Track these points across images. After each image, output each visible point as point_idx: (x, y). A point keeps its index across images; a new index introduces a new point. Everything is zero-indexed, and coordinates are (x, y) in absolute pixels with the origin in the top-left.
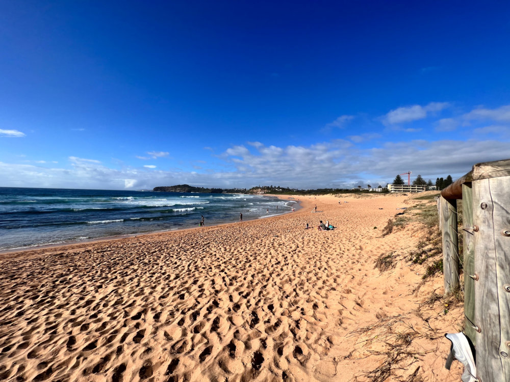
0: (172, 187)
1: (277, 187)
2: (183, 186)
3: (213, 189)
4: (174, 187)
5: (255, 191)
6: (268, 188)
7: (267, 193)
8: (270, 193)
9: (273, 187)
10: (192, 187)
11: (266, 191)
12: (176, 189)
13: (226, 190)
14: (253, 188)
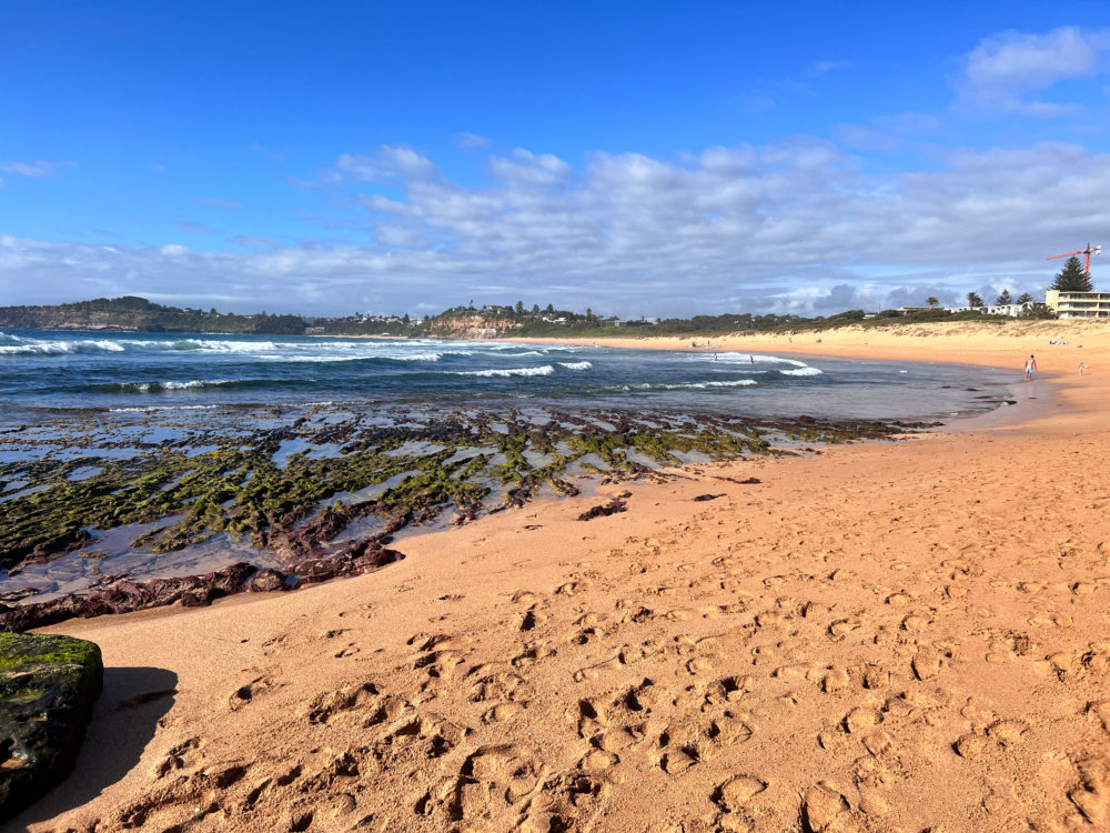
0: (66, 307)
1: (543, 307)
2: (119, 301)
3: (260, 317)
4: (78, 306)
5: (456, 324)
6: (509, 313)
7: (511, 333)
8: (524, 333)
9: (528, 307)
10: (165, 310)
11: (503, 324)
12: (87, 317)
13: (320, 322)
14: (449, 314)
